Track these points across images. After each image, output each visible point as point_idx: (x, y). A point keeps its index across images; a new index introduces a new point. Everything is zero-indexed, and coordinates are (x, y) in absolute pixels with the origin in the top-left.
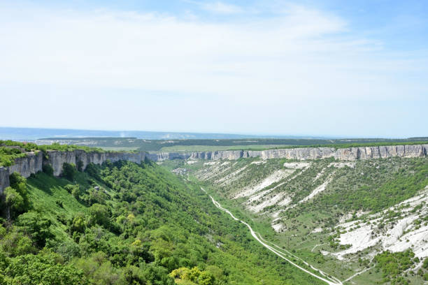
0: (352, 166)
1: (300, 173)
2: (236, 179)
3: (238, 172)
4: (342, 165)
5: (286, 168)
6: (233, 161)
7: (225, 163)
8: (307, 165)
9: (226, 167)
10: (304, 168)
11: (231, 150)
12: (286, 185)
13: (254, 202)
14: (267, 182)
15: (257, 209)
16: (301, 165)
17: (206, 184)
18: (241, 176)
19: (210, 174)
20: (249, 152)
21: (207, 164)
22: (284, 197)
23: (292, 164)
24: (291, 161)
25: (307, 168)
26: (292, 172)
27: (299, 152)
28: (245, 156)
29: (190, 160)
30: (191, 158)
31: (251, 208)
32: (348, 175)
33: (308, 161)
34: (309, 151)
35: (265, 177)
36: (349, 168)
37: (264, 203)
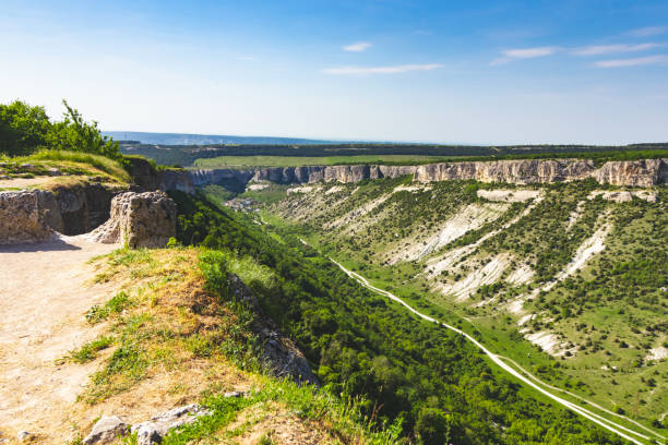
0: (651, 198)
1: (526, 212)
2: (374, 221)
3: (371, 206)
4: (623, 196)
5: (484, 201)
6: (350, 185)
7: (334, 190)
8: (538, 196)
9: (338, 197)
10: (531, 201)
11: (344, 164)
12: (503, 236)
13: (445, 273)
14: (453, 229)
15: (462, 291)
16: (521, 195)
17: (306, 230)
18: (383, 215)
19: (307, 210)
20: (382, 167)
21: (296, 190)
22: (514, 263)
23: (499, 193)
24: (491, 187)
25: (539, 200)
26: (505, 208)
27: (512, 168)
28: (374, 176)
29: (254, 183)
30: (255, 179)
31: (446, 290)
32: (648, 216)
33: (536, 186)
34: (534, 166)
35: (441, 219)
36: (645, 203)
37: (470, 277)
